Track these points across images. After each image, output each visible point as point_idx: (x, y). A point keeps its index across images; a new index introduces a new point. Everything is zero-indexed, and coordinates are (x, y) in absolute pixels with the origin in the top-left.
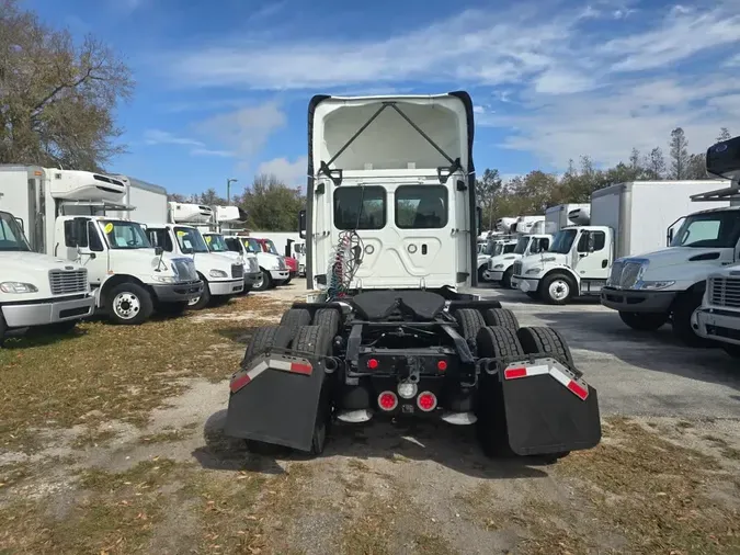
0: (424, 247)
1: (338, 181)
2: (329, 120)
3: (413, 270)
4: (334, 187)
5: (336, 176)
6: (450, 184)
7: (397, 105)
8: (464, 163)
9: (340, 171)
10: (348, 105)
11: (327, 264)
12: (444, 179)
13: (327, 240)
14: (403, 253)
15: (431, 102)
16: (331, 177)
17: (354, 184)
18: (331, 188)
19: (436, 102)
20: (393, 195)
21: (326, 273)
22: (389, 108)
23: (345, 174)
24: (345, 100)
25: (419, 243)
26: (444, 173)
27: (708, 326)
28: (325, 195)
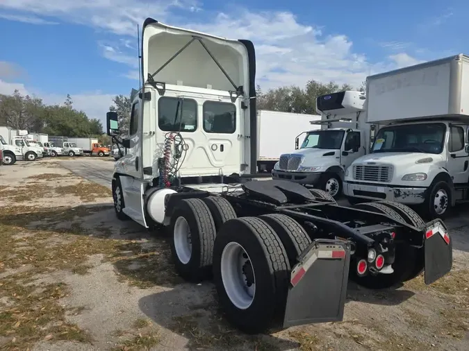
0: (222, 146)
1: (162, 92)
2: (154, 40)
3: (215, 163)
4: (158, 96)
5: (160, 87)
6: (237, 104)
7: (202, 40)
8: (246, 89)
9: (164, 84)
10: (168, 31)
11: (152, 159)
12: (234, 99)
13: (153, 139)
14: (209, 151)
15: (225, 43)
16: (156, 87)
17: (174, 95)
18: (156, 96)
19: (228, 44)
20: (202, 107)
21: (151, 165)
22: (197, 41)
23: (167, 86)
24: (166, 27)
25: (219, 143)
26: (234, 95)
27: (354, 191)
28: (151, 102)
